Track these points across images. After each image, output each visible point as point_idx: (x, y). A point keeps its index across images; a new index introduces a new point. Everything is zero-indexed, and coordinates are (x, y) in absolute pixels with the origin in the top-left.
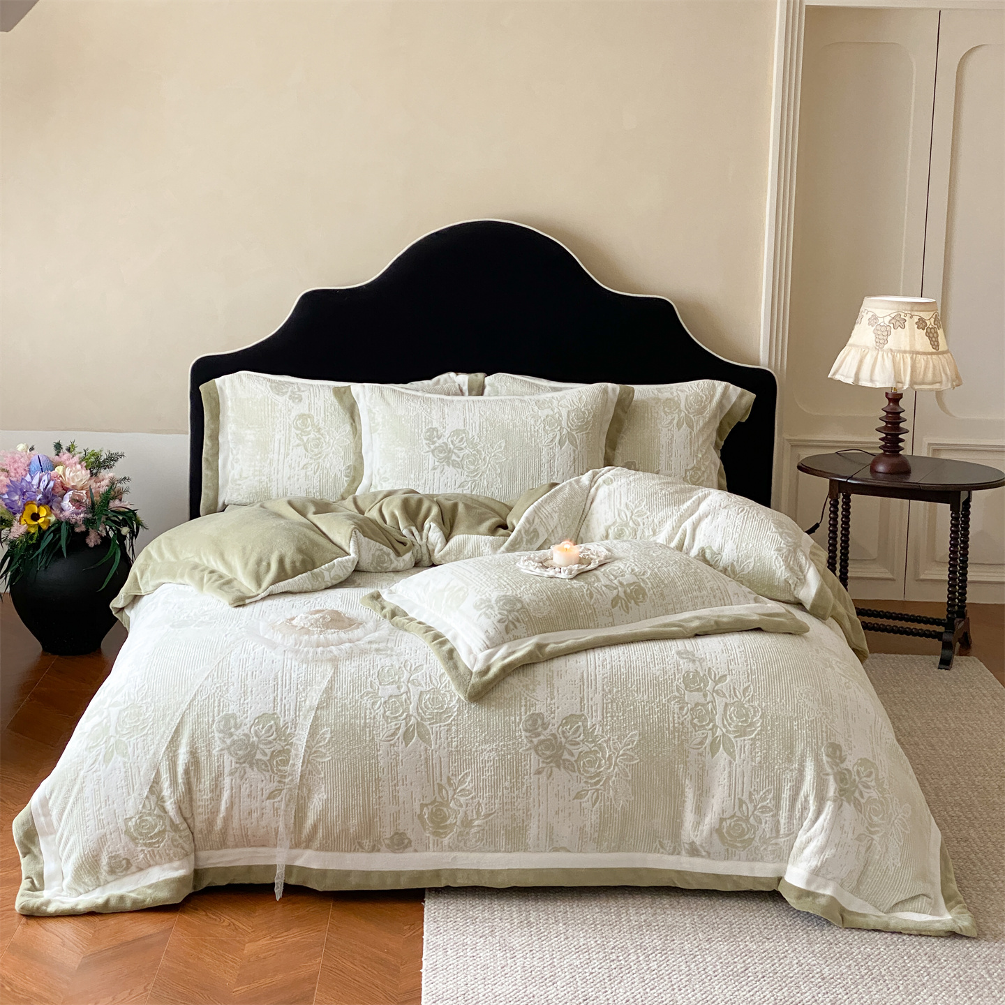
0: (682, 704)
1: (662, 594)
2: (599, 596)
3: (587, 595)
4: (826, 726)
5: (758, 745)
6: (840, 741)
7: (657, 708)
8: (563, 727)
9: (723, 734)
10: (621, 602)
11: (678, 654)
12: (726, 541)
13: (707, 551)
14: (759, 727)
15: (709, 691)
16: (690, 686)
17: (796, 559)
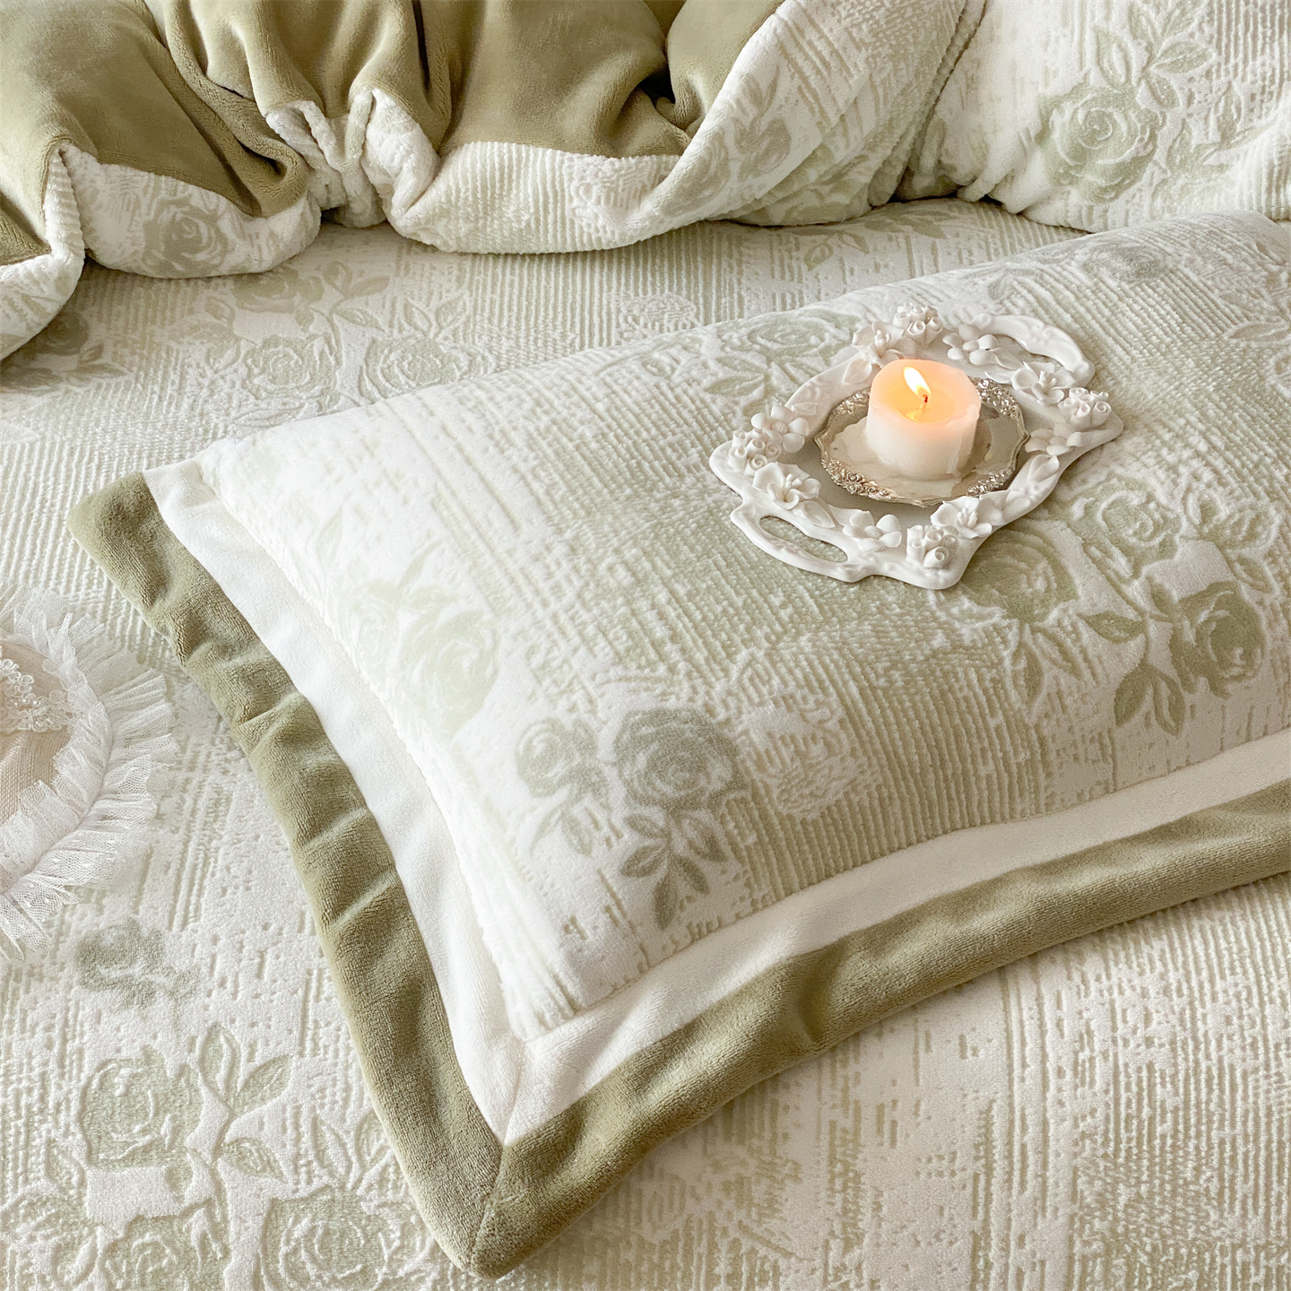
10: (1156, 691)
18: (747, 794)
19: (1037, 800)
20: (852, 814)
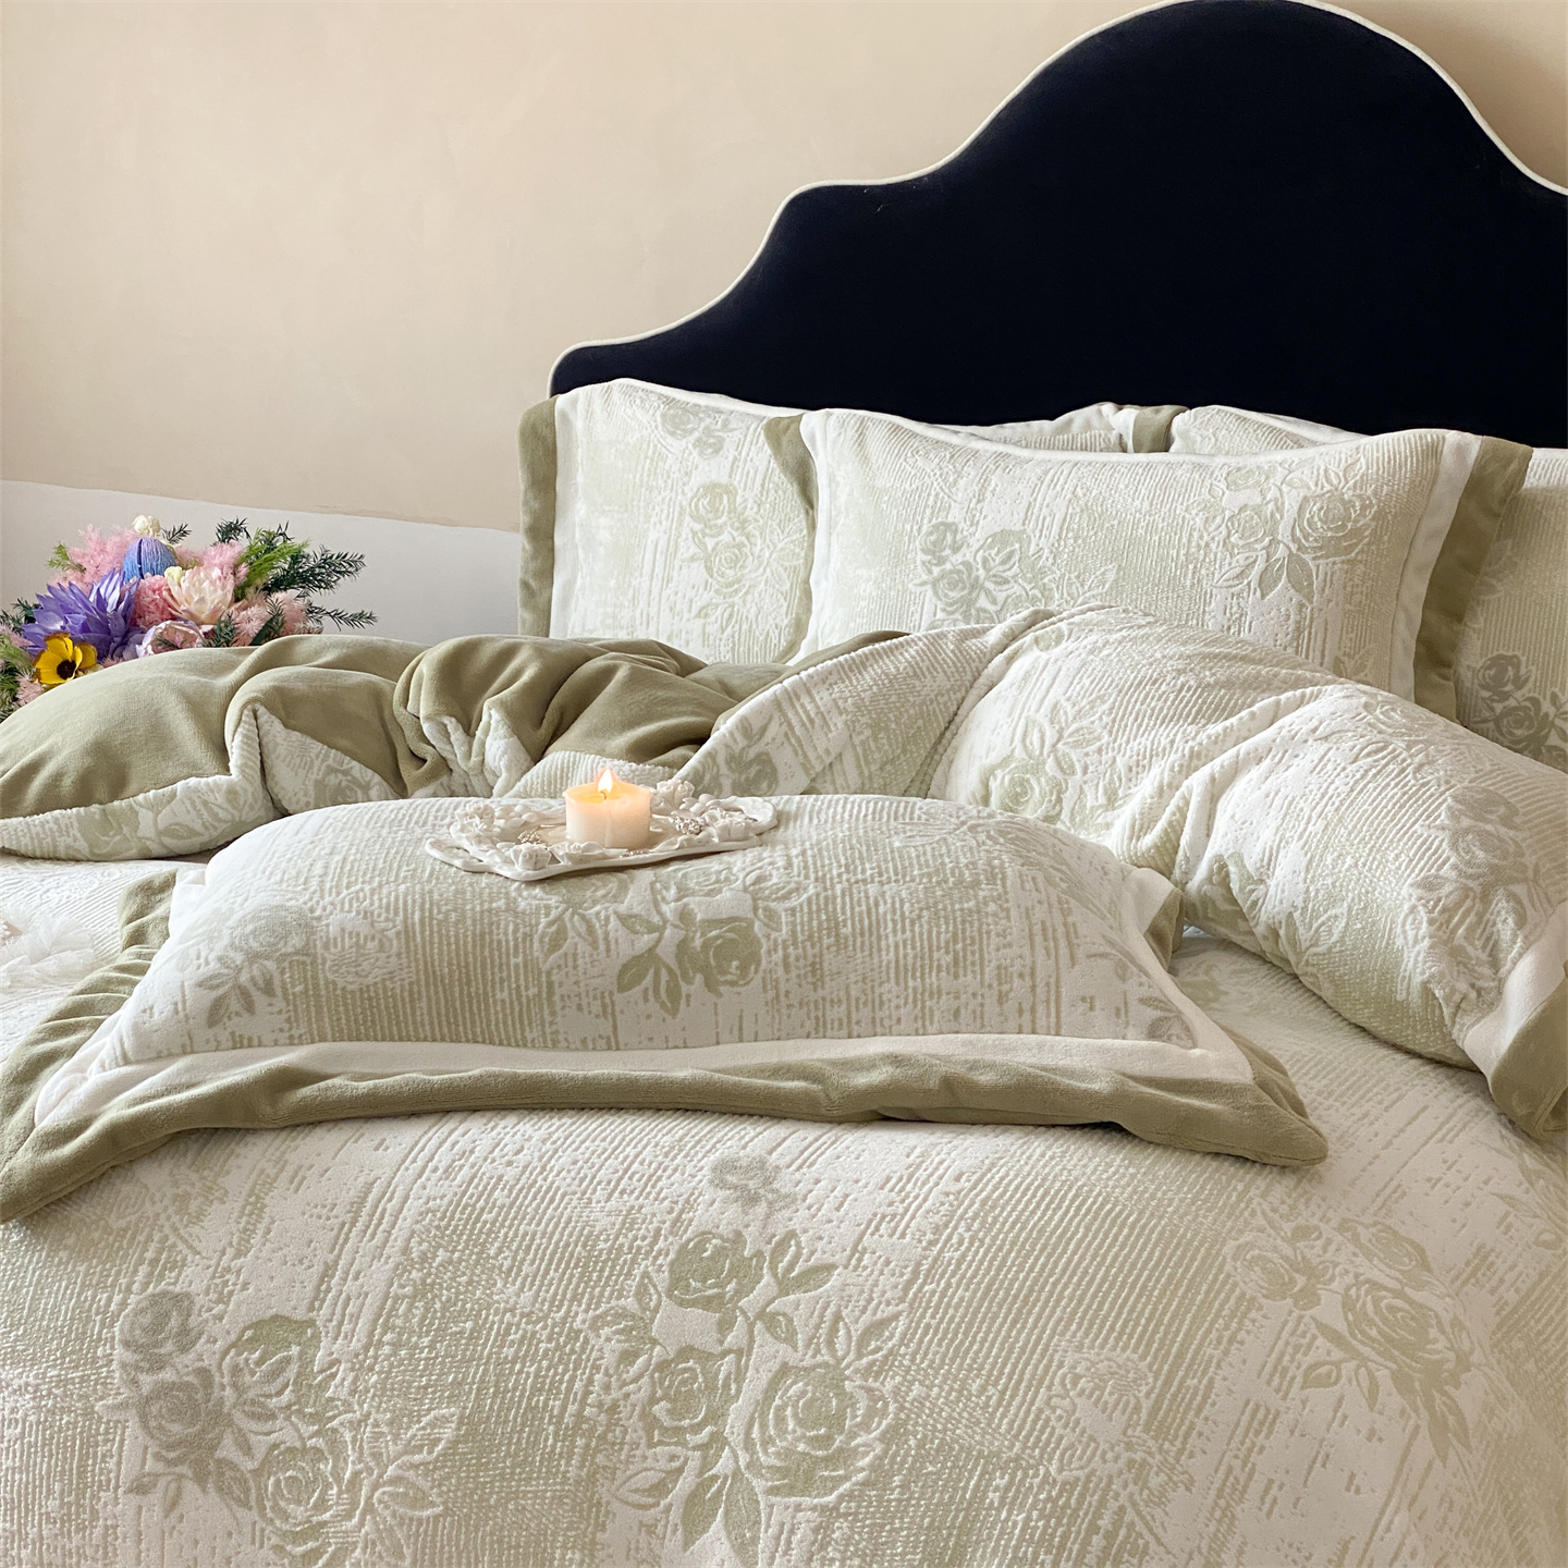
0: (637, 1332)
1: (815, 968)
2: (582, 947)
3: (544, 937)
4: (1122, 1509)
5: (839, 1532)
7: (550, 1340)
8: (239, 1354)
9: (737, 1473)
10: (657, 975)
11: (723, 1168)
12: (1283, 842)
13: (1232, 869)
14: (863, 1469)
15: (744, 1313)
16: (688, 1285)
17: (1479, 922)
18: (308, 960)
19: (544, 1033)
20: (386, 998)
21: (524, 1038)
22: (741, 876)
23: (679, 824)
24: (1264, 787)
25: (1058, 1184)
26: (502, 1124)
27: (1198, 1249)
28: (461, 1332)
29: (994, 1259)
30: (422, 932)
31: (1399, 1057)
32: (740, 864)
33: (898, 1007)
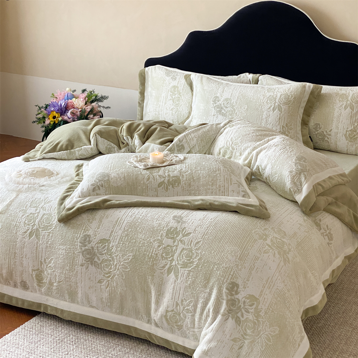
0: (161, 243)
1: (190, 184)
2: (153, 180)
3: (146, 178)
4: (234, 272)
5: (191, 274)
6: (240, 282)
7: (147, 243)
8: (98, 245)
9: (176, 265)
10: (164, 185)
11: (174, 217)
12: (268, 164)
13: (260, 167)
14: (195, 264)
15: (177, 240)
16: (169, 235)
17: (299, 178)
18: (109, 181)
19: (146, 194)
20: (121, 188)
21: (143, 195)
22: (178, 169)
23: (168, 159)
24: (266, 154)
25: (227, 221)
26: (139, 209)
27: (248, 231)
28: (133, 242)
29: (216, 232)
30: (127, 177)
31: (286, 200)
32: (178, 167)
33: (203, 191)
